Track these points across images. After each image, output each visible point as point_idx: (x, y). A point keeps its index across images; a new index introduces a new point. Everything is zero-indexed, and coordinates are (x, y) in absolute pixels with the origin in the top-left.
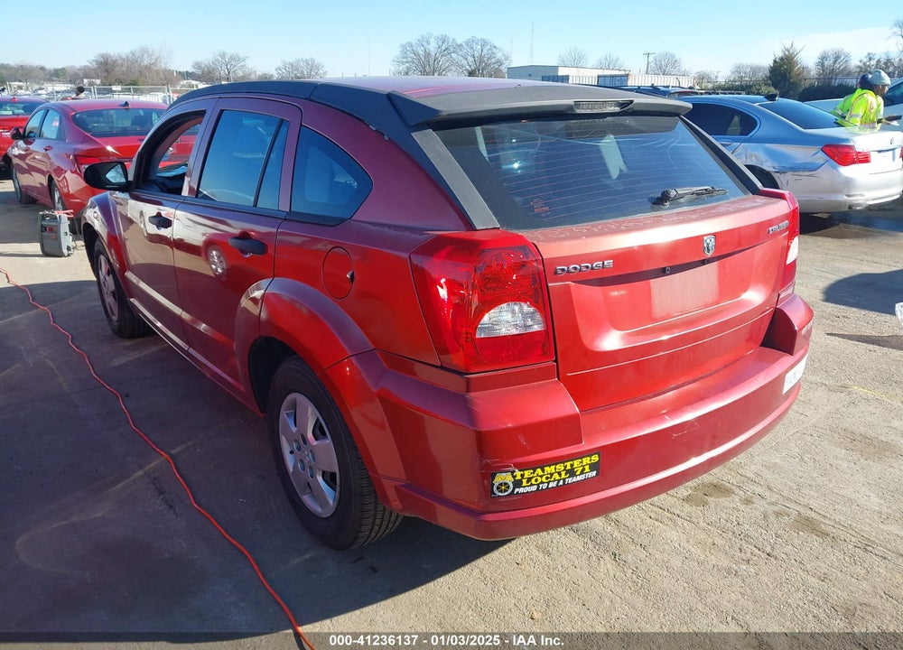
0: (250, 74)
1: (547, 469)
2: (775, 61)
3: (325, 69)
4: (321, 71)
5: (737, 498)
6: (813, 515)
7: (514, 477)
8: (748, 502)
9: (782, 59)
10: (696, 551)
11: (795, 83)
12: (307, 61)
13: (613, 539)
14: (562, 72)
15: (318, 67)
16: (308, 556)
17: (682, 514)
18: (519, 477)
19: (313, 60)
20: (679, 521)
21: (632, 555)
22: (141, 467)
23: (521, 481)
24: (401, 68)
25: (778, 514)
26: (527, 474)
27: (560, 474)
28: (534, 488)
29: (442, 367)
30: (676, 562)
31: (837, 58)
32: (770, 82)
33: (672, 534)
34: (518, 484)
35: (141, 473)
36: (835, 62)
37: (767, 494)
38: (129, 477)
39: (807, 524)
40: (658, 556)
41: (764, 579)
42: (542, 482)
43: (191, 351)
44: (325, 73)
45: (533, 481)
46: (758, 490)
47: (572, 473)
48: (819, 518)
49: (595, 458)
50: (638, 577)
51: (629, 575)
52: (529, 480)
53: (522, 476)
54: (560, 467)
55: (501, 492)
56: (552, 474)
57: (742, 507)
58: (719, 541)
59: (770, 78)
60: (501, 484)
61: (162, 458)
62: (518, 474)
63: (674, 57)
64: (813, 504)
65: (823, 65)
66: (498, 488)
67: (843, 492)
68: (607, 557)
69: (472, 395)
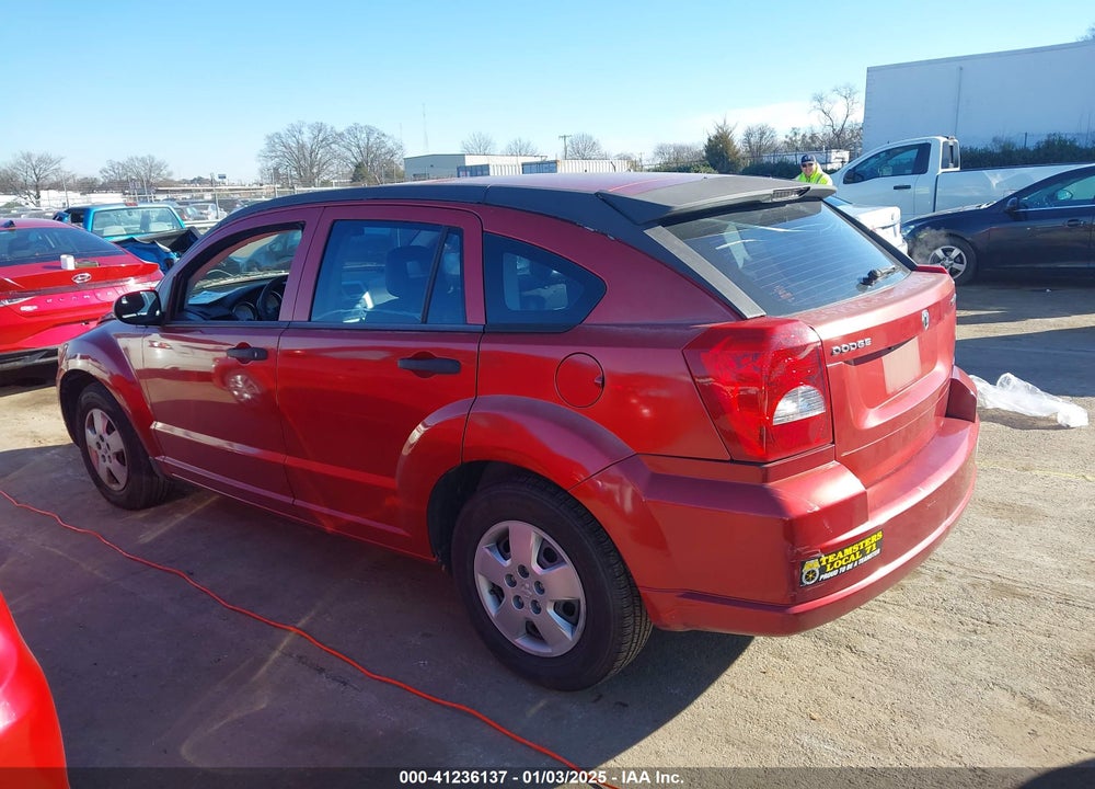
0: (68, 179)
1: (846, 551)
2: (709, 140)
3: (169, 169)
4: (164, 172)
5: (928, 578)
6: (1004, 581)
7: (820, 563)
8: (939, 579)
9: (716, 137)
10: (923, 631)
11: (733, 163)
12: (143, 160)
13: (839, 634)
14: (470, 161)
15: (159, 167)
16: (541, 704)
17: (887, 600)
18: (824, 563)
19: (152, 159)
20: (890, 607)
21: (867, 645)
22: (274, 648)
23: (825, 566)
24: (269, 165)
25: (974, 586)
26: (831, 558)
27: (855, 554)
28: (835, 573)
29: (732, 461)
30: (911, 644)
31: (763, 134)
32: (707, 162)
33: (890, 619)
34: (823, 570)
35: (276, 654)
36: (761, 138)
37: (952, 569)
38: (266, 661)
39: (1004, 590)
40: (891, 641)
41: (999, 644)
42: (842, 566)
43: (298, 502)
44: (170, 174)
45: (835, 566)
46: (944, 567)
47: (863, 552)
48: (1010, 583)
49: (880, 535)
50: (885, 663)
51: (876, 664)
52: (832, 563)
53: (827, 560)
54: (856, 547)
55: (808, 580)
56: (849, 556)
57: (937, 585)
58: (935, 618)
59: (707, 158)
60: (809, 573)
61: (291, 634)
62: (824, 559)
63: (591, 139)
64: (999, 572)
65: (749, 142)
66: (806, 577)
67: (1018, 556)
68: (842, 650)
69: (771, 485)
